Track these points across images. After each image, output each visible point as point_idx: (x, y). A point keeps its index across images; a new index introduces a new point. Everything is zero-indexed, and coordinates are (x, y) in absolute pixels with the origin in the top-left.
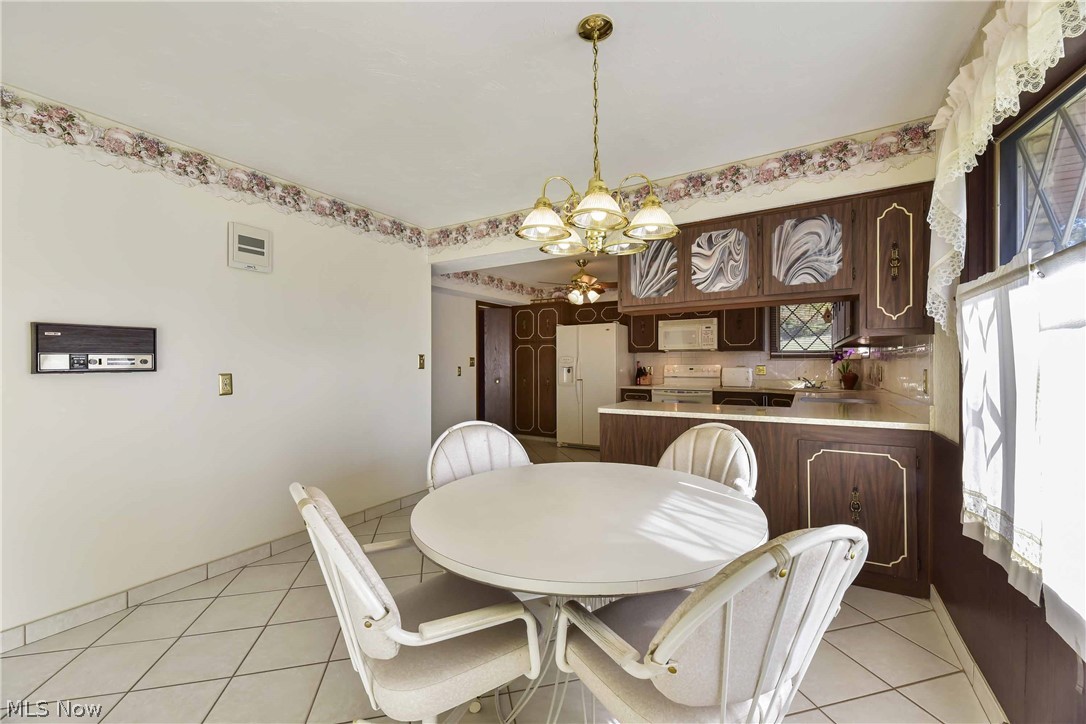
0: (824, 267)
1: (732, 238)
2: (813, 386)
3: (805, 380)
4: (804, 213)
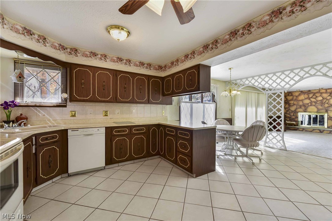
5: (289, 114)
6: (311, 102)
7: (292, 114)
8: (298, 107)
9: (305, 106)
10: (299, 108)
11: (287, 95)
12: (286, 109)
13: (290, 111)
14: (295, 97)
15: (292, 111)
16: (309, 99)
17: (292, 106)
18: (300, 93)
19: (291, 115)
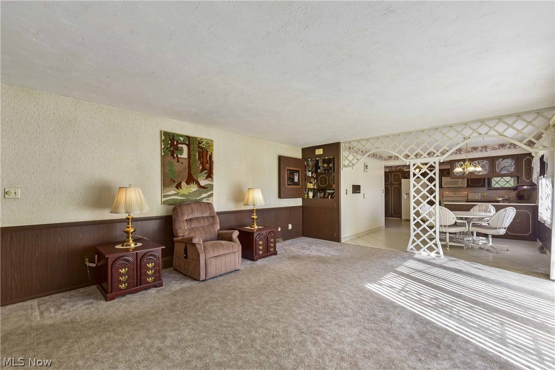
0: (510, 170)
1: (485, 162)
2: (506, 199)
3: (503, 197)
4: (505, 157)
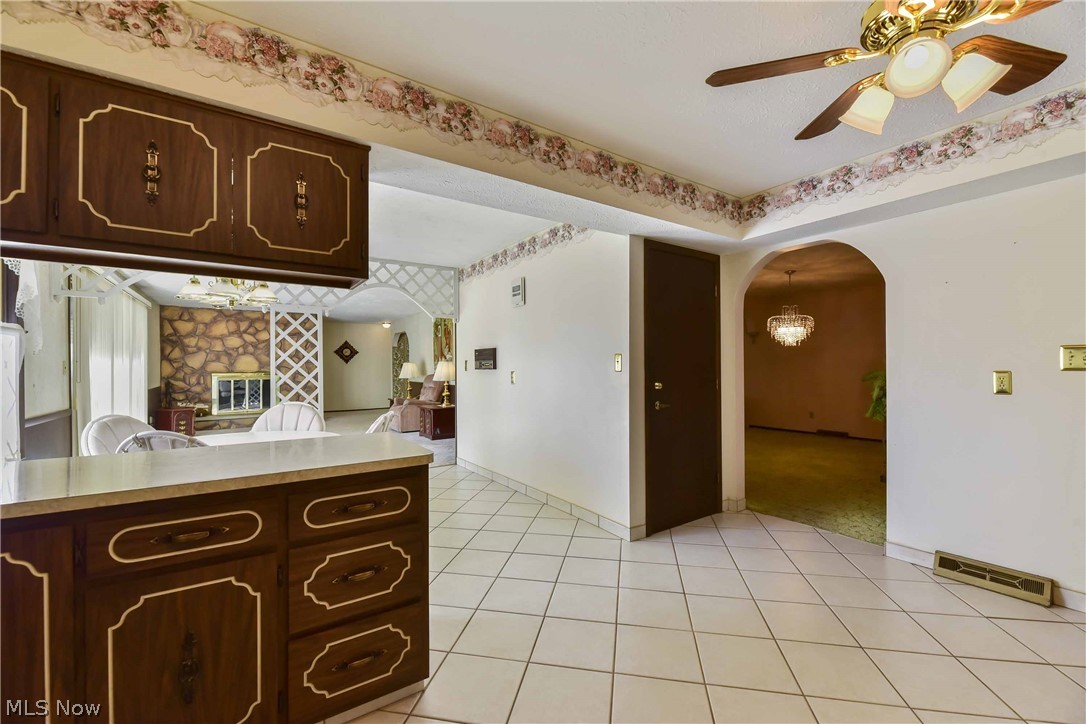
5: (184, 380)
6: (245, 345)
7: (193, 380)
8: (212, 356)
9: (229, 355)
10: (213, 361)
11: (175, 318)
12: (175, 365)
13: (187, 370)
14: (201, 326)
15: (194, 371)
16: (239, 333)
17: (194, 353)
18: (216, 314)
19: (189, 384)
